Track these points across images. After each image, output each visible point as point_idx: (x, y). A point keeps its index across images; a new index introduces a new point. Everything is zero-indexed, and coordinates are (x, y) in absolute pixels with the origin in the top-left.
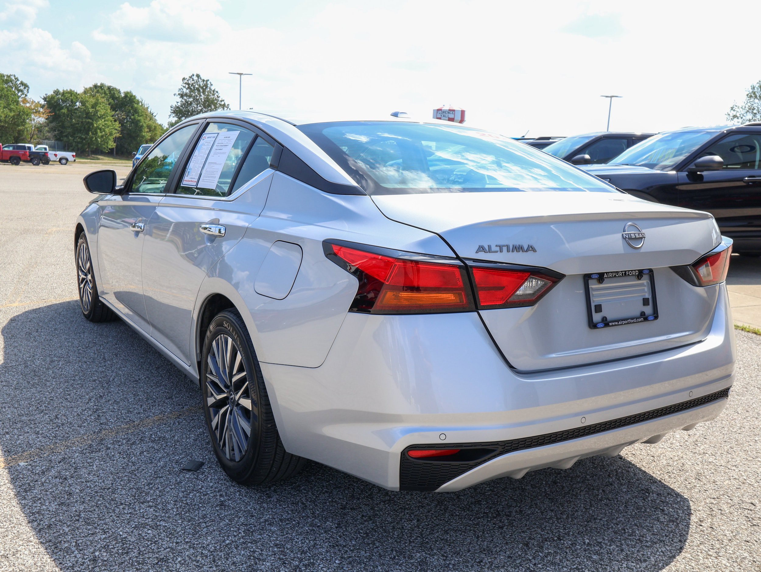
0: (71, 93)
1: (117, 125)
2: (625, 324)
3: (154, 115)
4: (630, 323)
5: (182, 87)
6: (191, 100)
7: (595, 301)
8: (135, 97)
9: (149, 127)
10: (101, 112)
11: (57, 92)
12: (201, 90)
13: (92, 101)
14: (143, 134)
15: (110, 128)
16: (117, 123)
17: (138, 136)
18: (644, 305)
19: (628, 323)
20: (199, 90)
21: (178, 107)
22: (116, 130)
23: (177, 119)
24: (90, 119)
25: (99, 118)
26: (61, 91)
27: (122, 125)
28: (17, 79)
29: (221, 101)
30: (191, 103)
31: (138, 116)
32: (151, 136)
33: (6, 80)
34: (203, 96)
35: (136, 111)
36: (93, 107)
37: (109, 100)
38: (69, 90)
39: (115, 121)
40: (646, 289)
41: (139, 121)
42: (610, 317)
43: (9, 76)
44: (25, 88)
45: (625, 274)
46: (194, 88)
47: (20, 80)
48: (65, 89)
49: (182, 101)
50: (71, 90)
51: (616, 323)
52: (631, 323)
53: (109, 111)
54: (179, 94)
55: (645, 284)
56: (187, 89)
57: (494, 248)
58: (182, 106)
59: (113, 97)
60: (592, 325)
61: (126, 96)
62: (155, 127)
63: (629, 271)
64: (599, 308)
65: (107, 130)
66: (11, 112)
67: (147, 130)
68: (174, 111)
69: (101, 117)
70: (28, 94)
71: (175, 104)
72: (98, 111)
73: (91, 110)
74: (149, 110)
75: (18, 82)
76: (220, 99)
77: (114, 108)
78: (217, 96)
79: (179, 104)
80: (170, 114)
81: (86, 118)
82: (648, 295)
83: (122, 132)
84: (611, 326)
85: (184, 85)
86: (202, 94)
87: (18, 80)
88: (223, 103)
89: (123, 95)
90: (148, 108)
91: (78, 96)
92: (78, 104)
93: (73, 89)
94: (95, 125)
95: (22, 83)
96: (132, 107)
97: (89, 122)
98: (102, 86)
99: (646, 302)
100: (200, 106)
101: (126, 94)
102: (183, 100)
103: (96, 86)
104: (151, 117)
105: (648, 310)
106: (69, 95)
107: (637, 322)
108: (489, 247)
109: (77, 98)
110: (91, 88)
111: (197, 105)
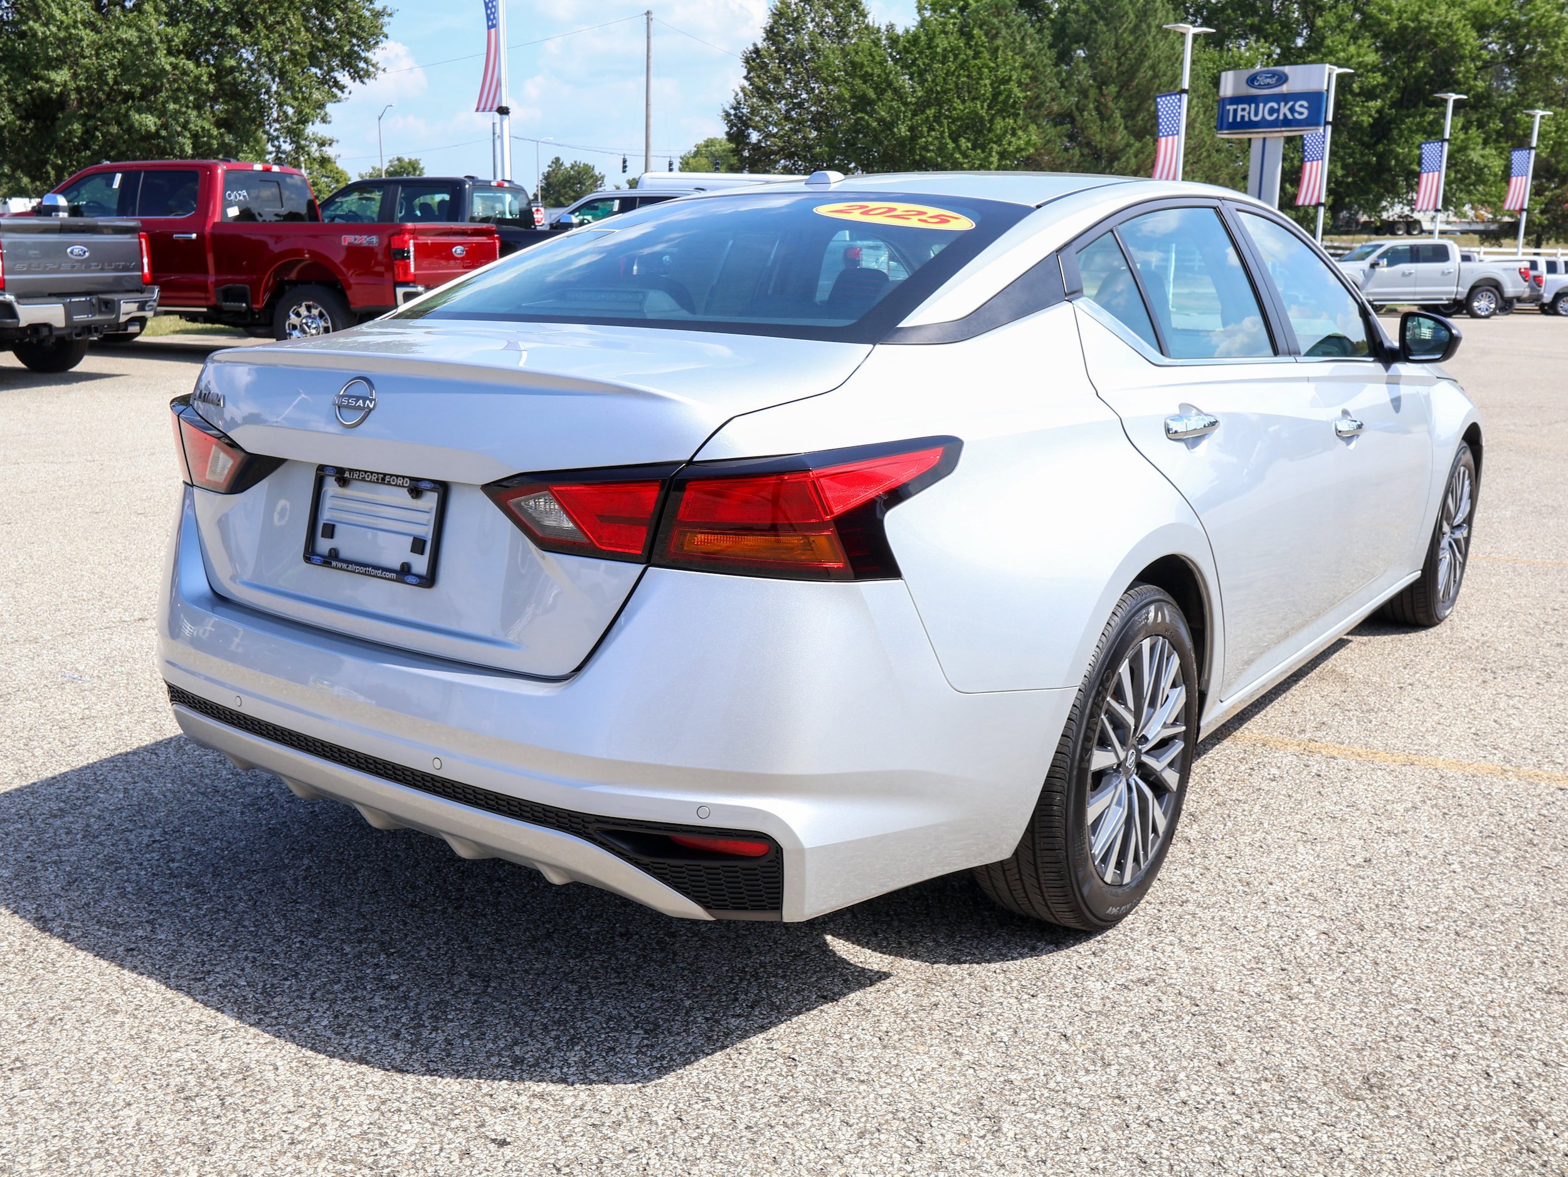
2: (358, 572)
4: (368, 574)
7: (326, 516)
18: (413, 550)
19: (365, 573)
42: (344, 553)
45: (383, 479)
51: (345, 566)
55: (425, 509)
60: (312, 556)
63: (392, 475)
64: (330, 531)
82: (427, 532)
84: (336, 567)
99: (418, 546)
105: (420, 564)
107: (384, 578)
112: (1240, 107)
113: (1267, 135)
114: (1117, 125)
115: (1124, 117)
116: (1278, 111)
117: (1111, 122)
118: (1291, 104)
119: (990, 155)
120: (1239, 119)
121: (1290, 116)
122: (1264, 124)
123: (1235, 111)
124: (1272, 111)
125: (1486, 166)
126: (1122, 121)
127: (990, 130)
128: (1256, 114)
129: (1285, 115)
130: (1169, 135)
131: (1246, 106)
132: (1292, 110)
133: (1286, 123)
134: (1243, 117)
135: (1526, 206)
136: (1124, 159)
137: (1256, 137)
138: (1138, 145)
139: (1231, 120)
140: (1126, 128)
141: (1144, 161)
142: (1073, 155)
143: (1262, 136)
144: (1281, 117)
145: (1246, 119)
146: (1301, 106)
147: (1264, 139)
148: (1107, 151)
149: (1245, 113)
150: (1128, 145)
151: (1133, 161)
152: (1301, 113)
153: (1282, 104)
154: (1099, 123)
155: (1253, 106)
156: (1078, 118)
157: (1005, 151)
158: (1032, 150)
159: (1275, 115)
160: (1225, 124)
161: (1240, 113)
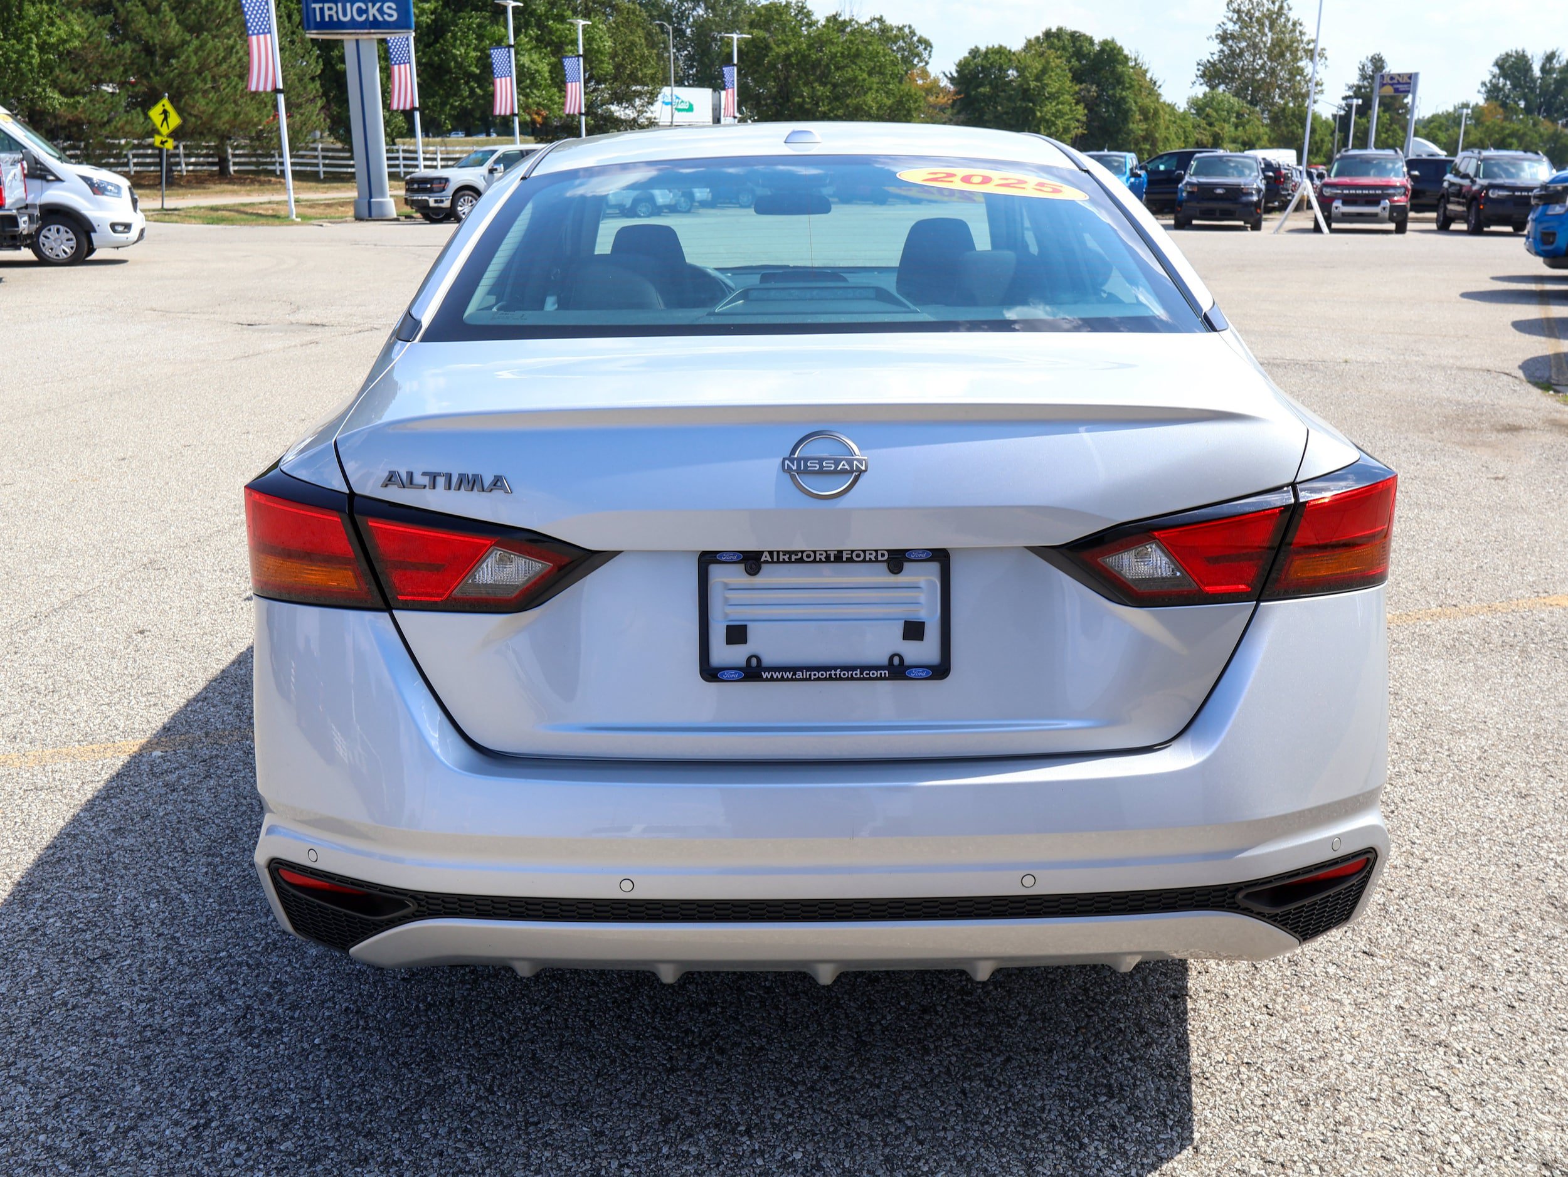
0: (1000, 51)
1: (1081, 111)
2: (819, 679)
3: (1158, 84)
4: (836, 679)
5: (1225, 20)
6: (1243, 44)
7: (726, 614)
8: (1120, 49)
9: (1144, 111)
10: (1053, 88)
11: (974, 53)
12: (1267, 23)
13: (1038, 66)
14: (1131, 126)
15: (1067, 117)
16: (1080, 107)
17: (1119, 131)
18: (906, 637)
19: (830, 679)
20: (1261, 24)
21: (1213, 65)
22: (1078, 121)
23: (1207, 89)
24: (1031, 101)
25: (1047, 98)
26: (983, 49)
27: (1090, 110)
28: (913, 33)
29: (1308, 43)
30: (1241, 54)
31: (1123, 89)
32: (1146, 130)
33: (896, 36)
34: (1269, 34)
35: (1119, 80)
36: (1038, 78)
37: (1070, 62)
38: (996, 46)
39: (1077, 103)
40: (922, 597)
41: (1123, 99)
42: (768, 659)
43: (900, 29)
44: (925, 49)
45: (838, 556)
46: (1251, 19)
47: (918, 33)
48: (990, 46)
49: (1222, 51)
50: (1001, 47)
51: (789, 675)
52: (841, 679)
53: (1068, 84)
54: (1217, 36)
55: (922, 584)
56: (1235, 23)
57: (419, 479)
58: (1221, 61)
59: (1079, 54)
60: (710, 673)
61: (1102, 51)
62: (1156, 112)
64: (737, 634)
65: (1059, 122)
66: (888, 98)
67: (1138, 117)
68: (1204, 72)
69: (1053, 97)
70: (930, 61)
71: (1205, 57)
72: (1047, 85)
73: (1033, 84)
74: (1149, 75)
75: (915, 39)
76: (1305, 39)
77: (1077, 77)
78: (1300, 32)
79: (1216, 57)
80: (1194, 78)
81: (1023, 99)
82: (925, 613)
83: (1088, 125)
84: (767, 680)
85: (1230, 14)
86: (1267, 30)
87: (915, 35)
88: (1311, 46)
89: (1097, 48)
90: (1146, 71)
91: (1014, 58)
92: (1010, 72)
93: (1004, 45)
94: (1038, 114)
95: (920, 41)
96: (1113, 72)
97: (1026, 109)
98: (1059, 34)
99: (914, 630)
100: (1261, 58)
101: (1105, 43)
102: (1225, 48)
103: (1048, 34)
104: (1151, 89)
105: (919, 652)
106: (997, 57)
107: (864, 679)
108: (410, 475)
109: (1010, 60)
110: (1037, 39)
111: (1255, 55)
112: (326, 5)
113: (359, 37)
114: (168, 18)
115: (173, 9)
116: (366, 11)
117: (161, 16)
118: (378, 5)
119: (29, 48)
120: (327, 19)
121: (380, 18)
122: (353, 24)
123: (322, 10)
124: (360, 12)
125: (537, 71)
126: (173, 14)
127: (21, 18)
128: (345, 15)
129: (374, 16)
130: (259, 34)
131: (332, 5)
132: (380, 10)
133: (375, 24)
134: (331, 16)
135: (583, 111)
136: (183, 58)
137: (348, 39)
138: (196, 43)
139: (318, 19)
140: (178, 21)
141: (206, 59)
142: (124, 51)
143: (354, 37)
144: (371, 18)
145: (335, 19)
146: (389, 8)
147: (357, 41)
148: (161, 47)
149: (333, 12)
150: (184, 43)
151: (194, 59)
152: (391, 16)
153: (370, 5)
154: (146, 15)
155: (340, 5)
156: (121, 10)
157: (45, 42)
158: (77, 43)
159: (364, 16)
160: (312, 24)
161: (327, 13)
